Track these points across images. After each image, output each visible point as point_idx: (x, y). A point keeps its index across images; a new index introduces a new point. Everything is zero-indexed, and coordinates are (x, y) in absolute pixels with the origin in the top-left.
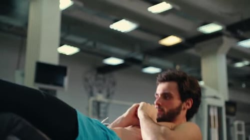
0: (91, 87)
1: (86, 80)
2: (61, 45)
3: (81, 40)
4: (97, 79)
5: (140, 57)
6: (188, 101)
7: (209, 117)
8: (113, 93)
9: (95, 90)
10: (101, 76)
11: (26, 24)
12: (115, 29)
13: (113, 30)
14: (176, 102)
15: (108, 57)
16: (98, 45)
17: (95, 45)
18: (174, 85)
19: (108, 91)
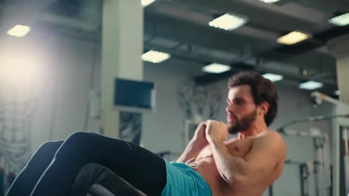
0: (188, 104)
1: (182, 95)
2: (145, 51)
3: (171, 44)
4: (195, 93)
5: (252, 62)
6: (262, 105)
7: (342, 142)
8: (218, 110)
9: (194, 108)
10: (201, 88)
11: (100, 28)
12: (216, 26)
13: (213, 28)
14: (250, 107)
15: (209, 63)
16: (194, 48)
17: (190, 48)
18: (247, 88)
19: (211, 108)
